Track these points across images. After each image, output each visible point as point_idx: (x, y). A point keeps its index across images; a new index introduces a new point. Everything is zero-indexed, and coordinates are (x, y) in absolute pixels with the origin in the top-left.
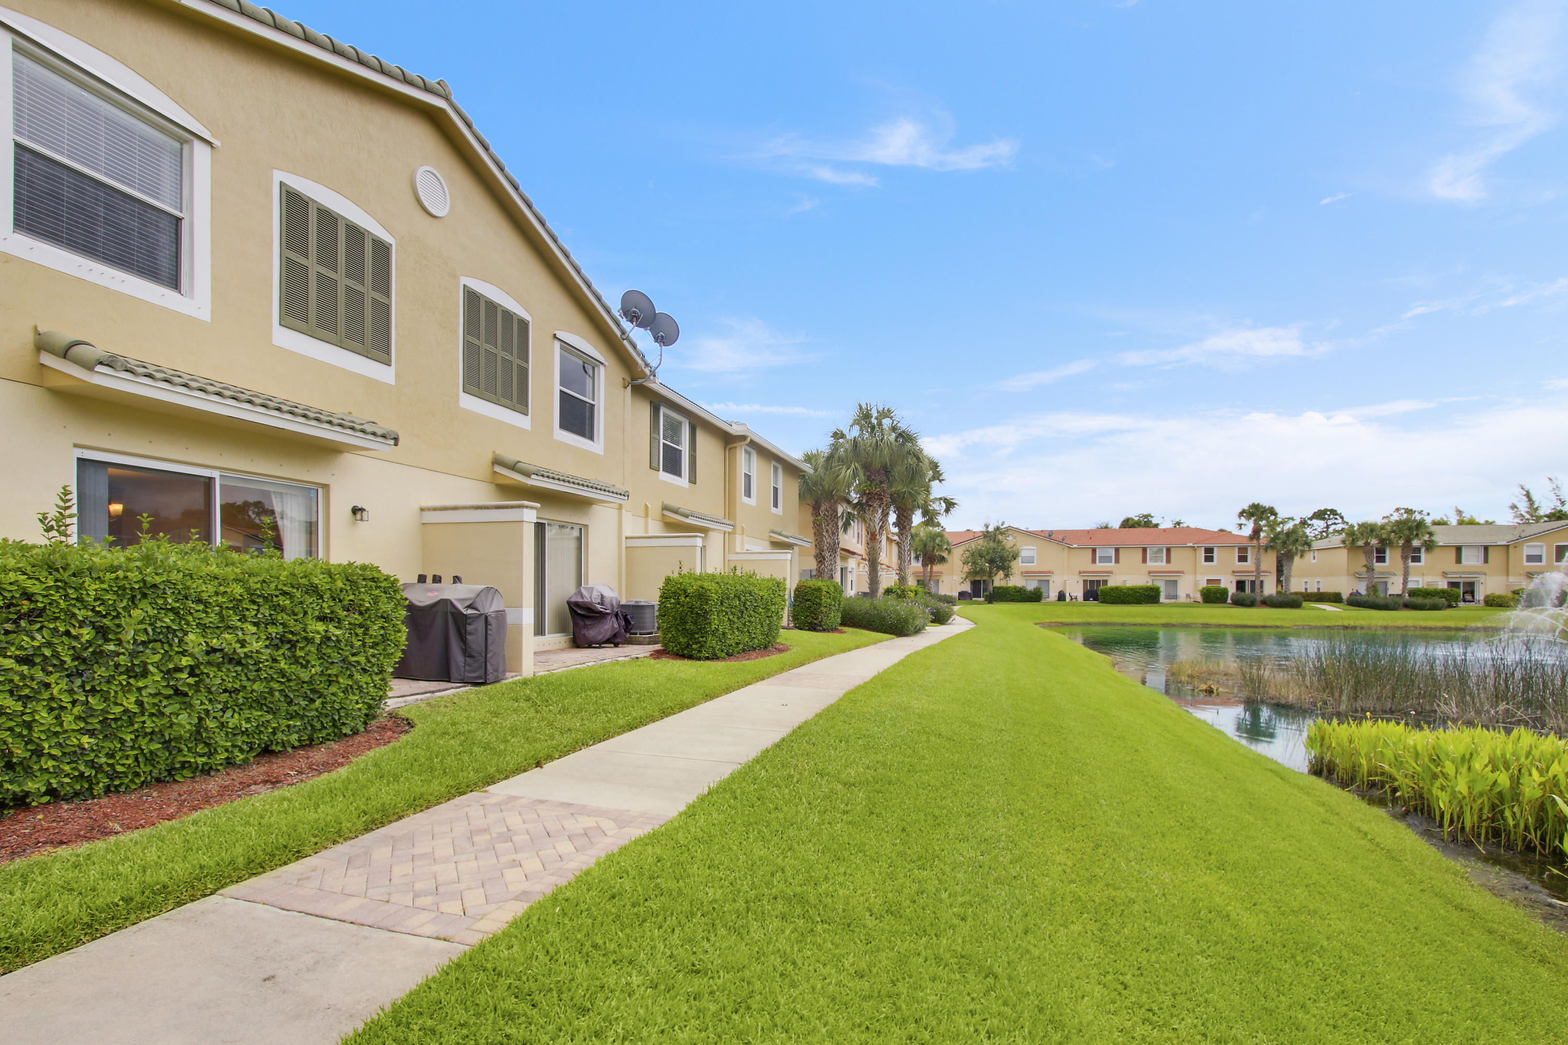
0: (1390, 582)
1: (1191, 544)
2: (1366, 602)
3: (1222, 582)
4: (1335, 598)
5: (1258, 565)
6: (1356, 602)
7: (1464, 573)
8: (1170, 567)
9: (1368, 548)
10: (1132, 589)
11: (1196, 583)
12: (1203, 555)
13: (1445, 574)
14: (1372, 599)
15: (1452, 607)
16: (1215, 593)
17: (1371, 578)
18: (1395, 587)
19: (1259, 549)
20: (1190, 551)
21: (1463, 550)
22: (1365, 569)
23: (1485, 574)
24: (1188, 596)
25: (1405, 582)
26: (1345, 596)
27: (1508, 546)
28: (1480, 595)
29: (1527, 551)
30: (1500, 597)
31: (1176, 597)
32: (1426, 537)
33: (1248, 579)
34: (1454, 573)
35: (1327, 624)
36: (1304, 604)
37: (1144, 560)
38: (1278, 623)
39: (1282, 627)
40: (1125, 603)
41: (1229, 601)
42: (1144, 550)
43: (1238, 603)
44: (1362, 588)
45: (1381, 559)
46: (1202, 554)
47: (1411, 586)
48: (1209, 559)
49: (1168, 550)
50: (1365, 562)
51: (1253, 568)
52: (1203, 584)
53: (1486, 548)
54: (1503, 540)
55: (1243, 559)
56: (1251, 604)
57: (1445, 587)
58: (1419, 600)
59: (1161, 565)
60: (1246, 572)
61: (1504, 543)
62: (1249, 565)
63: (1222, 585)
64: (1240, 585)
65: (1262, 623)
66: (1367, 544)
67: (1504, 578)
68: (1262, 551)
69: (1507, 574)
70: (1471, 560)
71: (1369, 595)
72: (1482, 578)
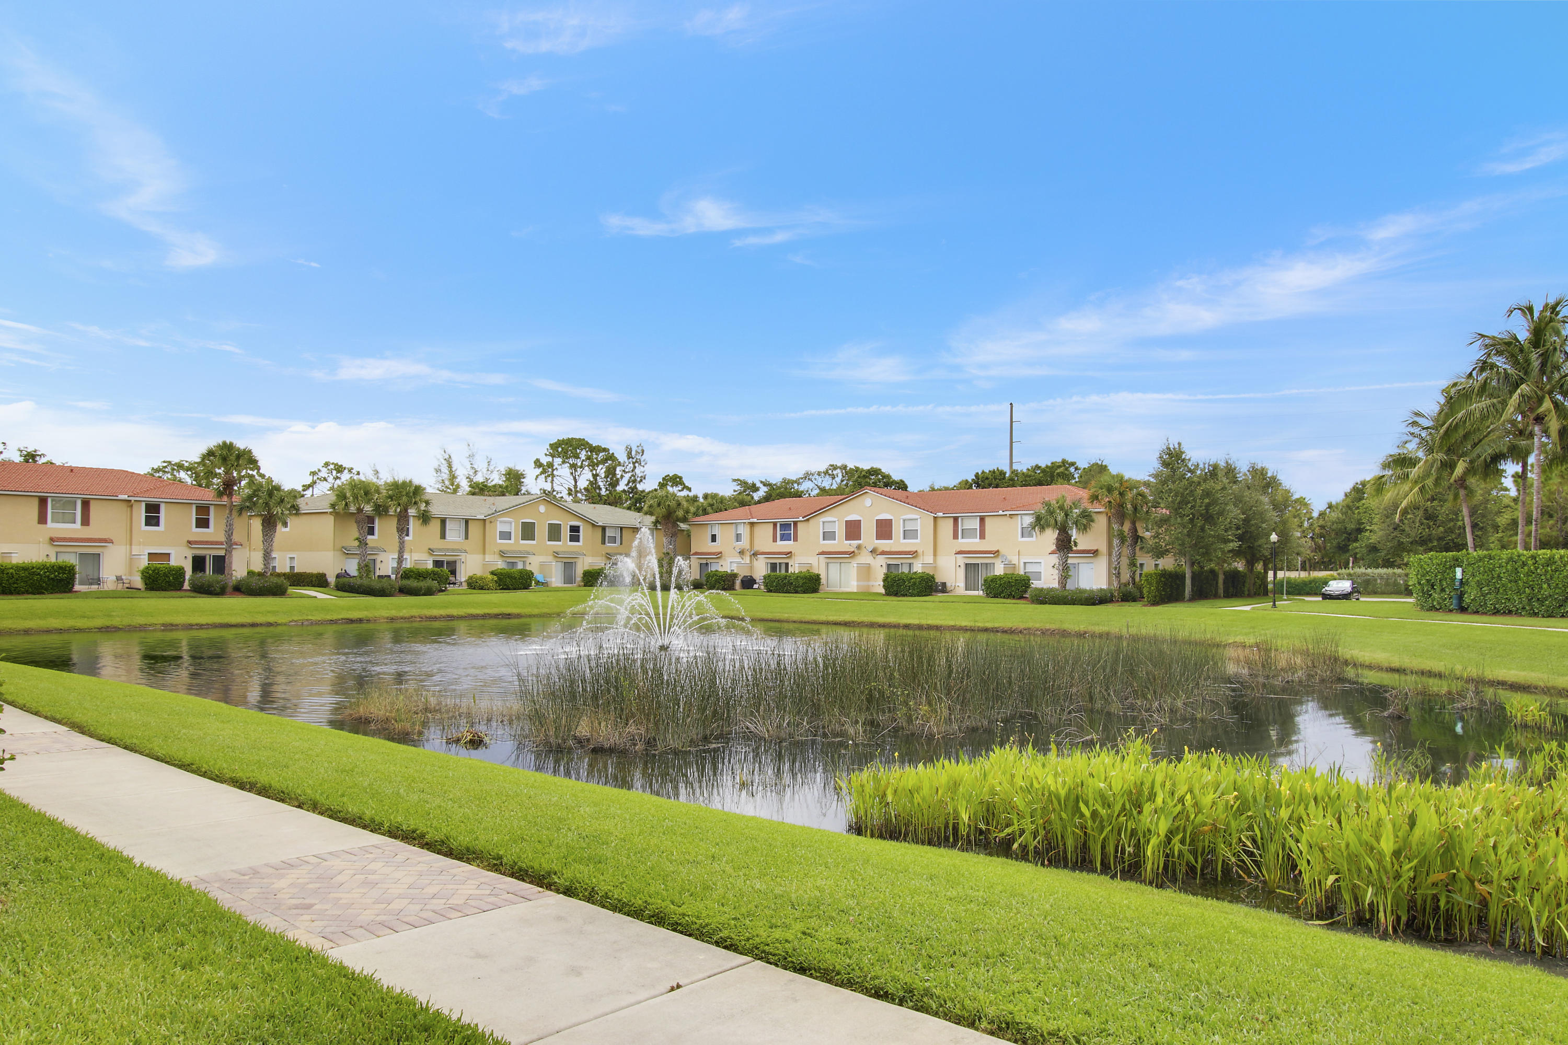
0: (379, 559)
1: (125, 497)
2: (360, 586)
3: (172, 557)
4: (319, 581)
5: (229, 533)
6: (346, 586)
7: (448, 549)
8: (87, 532)
9: (361, 517)
10: (24, 568)
11: (132, 559)
12: (143, 515)
13: (431, 551)
14: (365, 582)
15: (443, 591)
16: (165, 575)
17: (363, 555)
18: (386, 565)
19: (231, 511)
20: (123, 507)
21: (448, 522)
22: (357, 543)
23: (466, 552)
24: (119, 579)
25: (400, 560)
26: (332, 579)
27: (484, 520)
28: (462, 576)
29: (501, 527)
30: (481, 578)
31: (98, 581)
32: (423, 506)
33: (209, 553)
34: (440, 550)
35: (329, 617)
36: (292, 590)
37: (42, 519)
38: (271, 619)
39: (276, 624)
40: (11, 593)
41: (186, 586)
42: (43, 501)
43: (202, 590)
44: (352, 567)
45: (371, 531)
46: (141, 514)
47: (408, 564)
48: (152, 520)
49: (86, 504)
50: (357, 535)
51: (222, 537)
52: (144, 562)
53: (467, 521)
54: (481, 514)
55: (203, 523)
56: (221, 592)
57: (430, 566)
58: (413, 583)
59: (75, 528)
60: (207, 543)
61: (482, 517)
62: (215, 531)
63: (174, 562)
64: (198, 563)
65: (249, 620)
66: (360, 510)
67: (481, 556)
68: (235, 513)
69: (484, 553)
70: (454, 534)
71: (361, 577)
72: (463, 557)
